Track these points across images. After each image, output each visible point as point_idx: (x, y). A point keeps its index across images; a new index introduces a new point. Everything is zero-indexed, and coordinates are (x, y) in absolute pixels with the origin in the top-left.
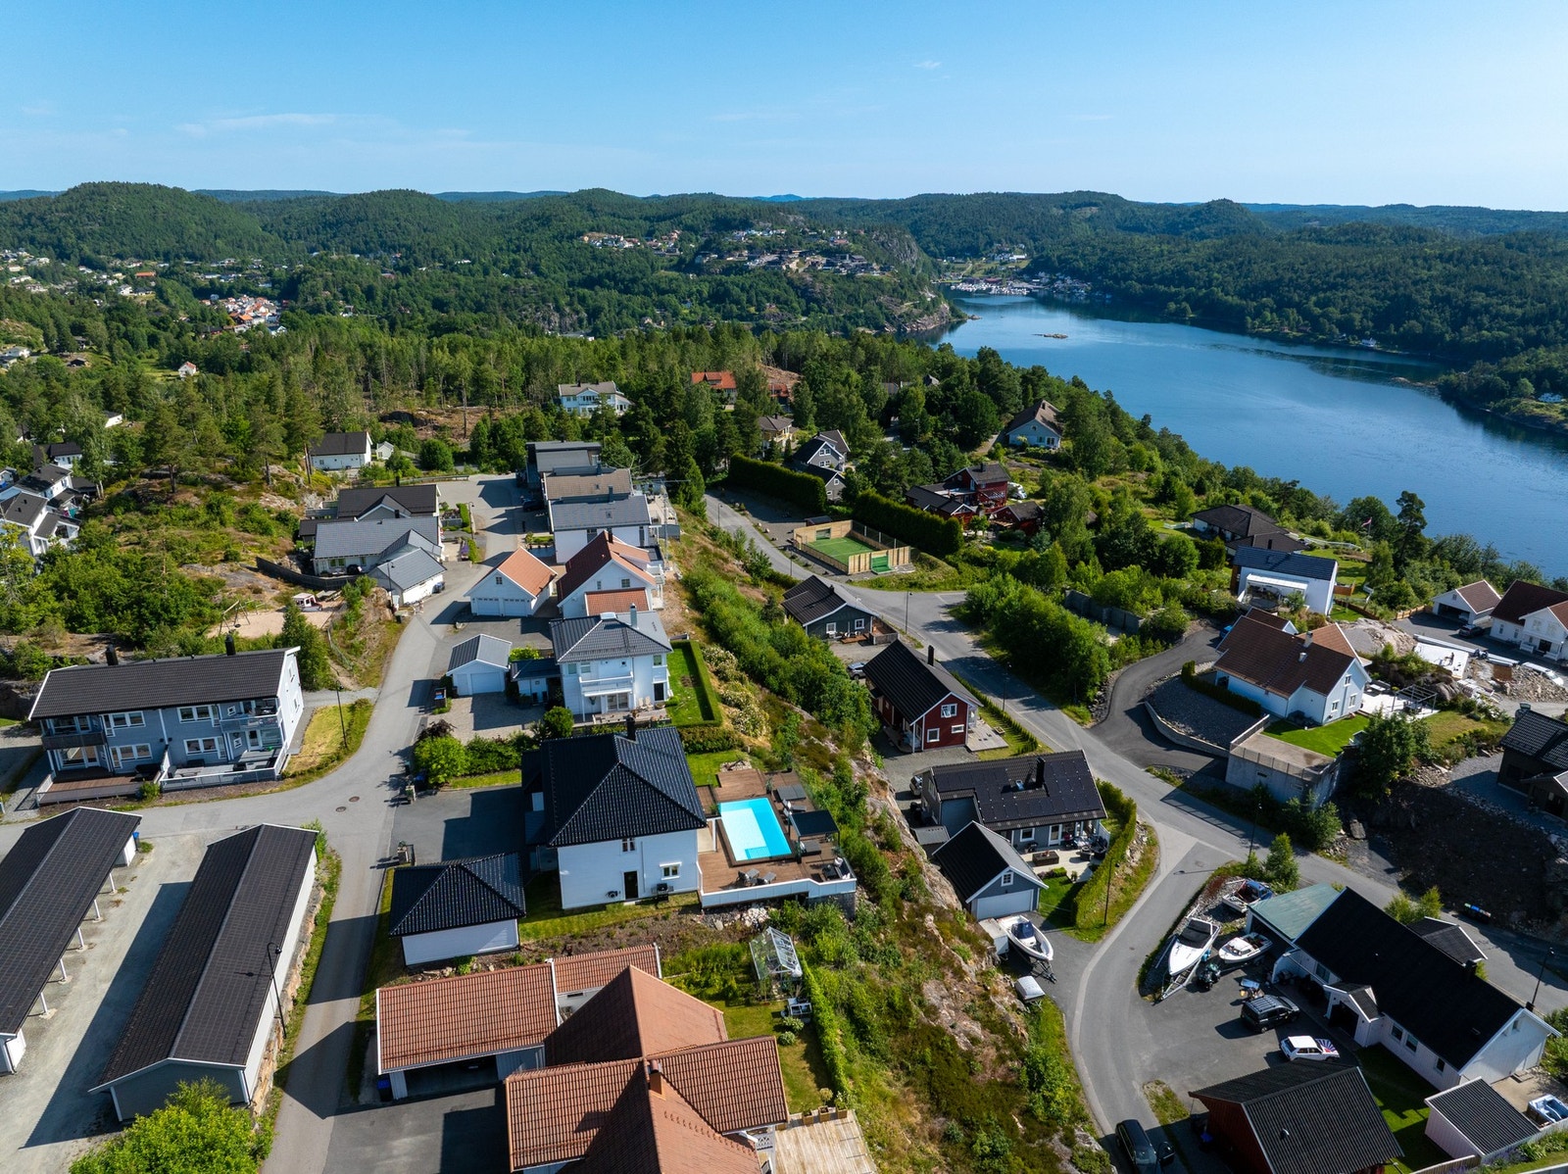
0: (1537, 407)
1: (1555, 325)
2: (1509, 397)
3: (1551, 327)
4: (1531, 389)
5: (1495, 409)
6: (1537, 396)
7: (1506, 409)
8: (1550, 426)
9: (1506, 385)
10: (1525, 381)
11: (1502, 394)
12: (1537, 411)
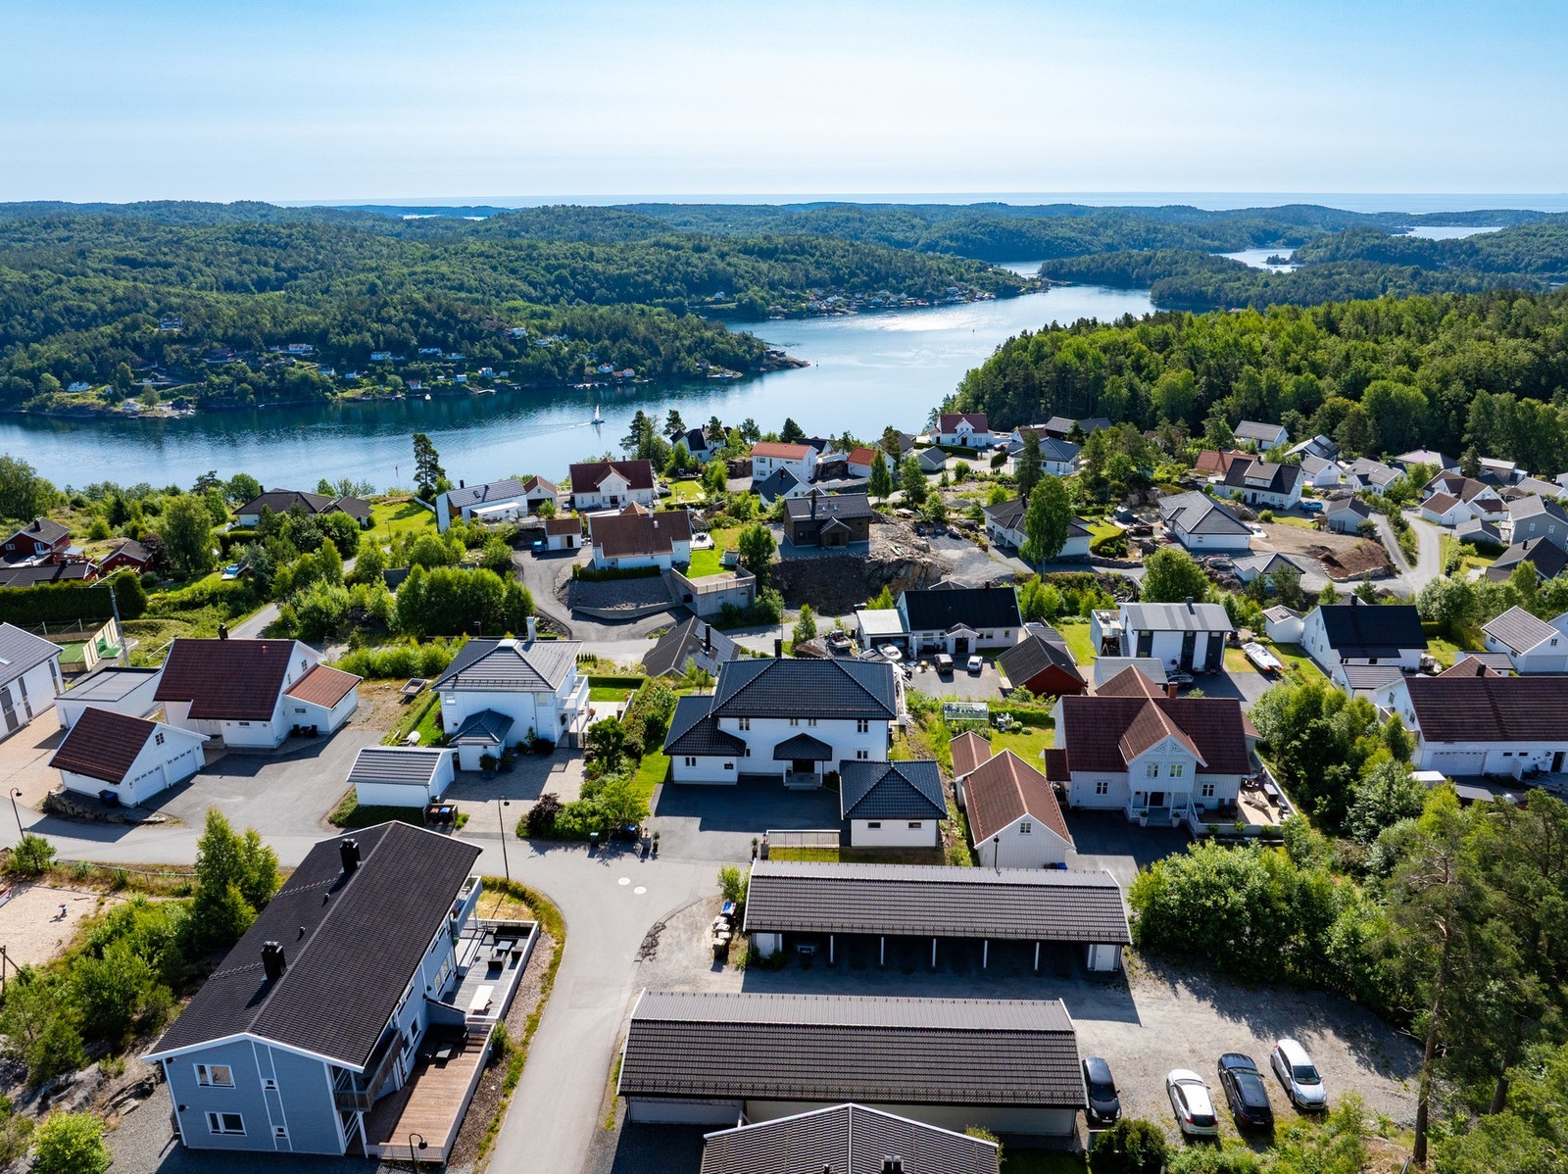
0: (73, 397)
1: (17, 320)
2: (37, 393)
3: (14, 323)
4: (57, 383)
5: (30, 409)
6: (65, 387)
7: (43, 406)
8: (98, 412)
9: (28, 383)
10: (47, 375)
11: (27, 394)
12: (76, 401)
